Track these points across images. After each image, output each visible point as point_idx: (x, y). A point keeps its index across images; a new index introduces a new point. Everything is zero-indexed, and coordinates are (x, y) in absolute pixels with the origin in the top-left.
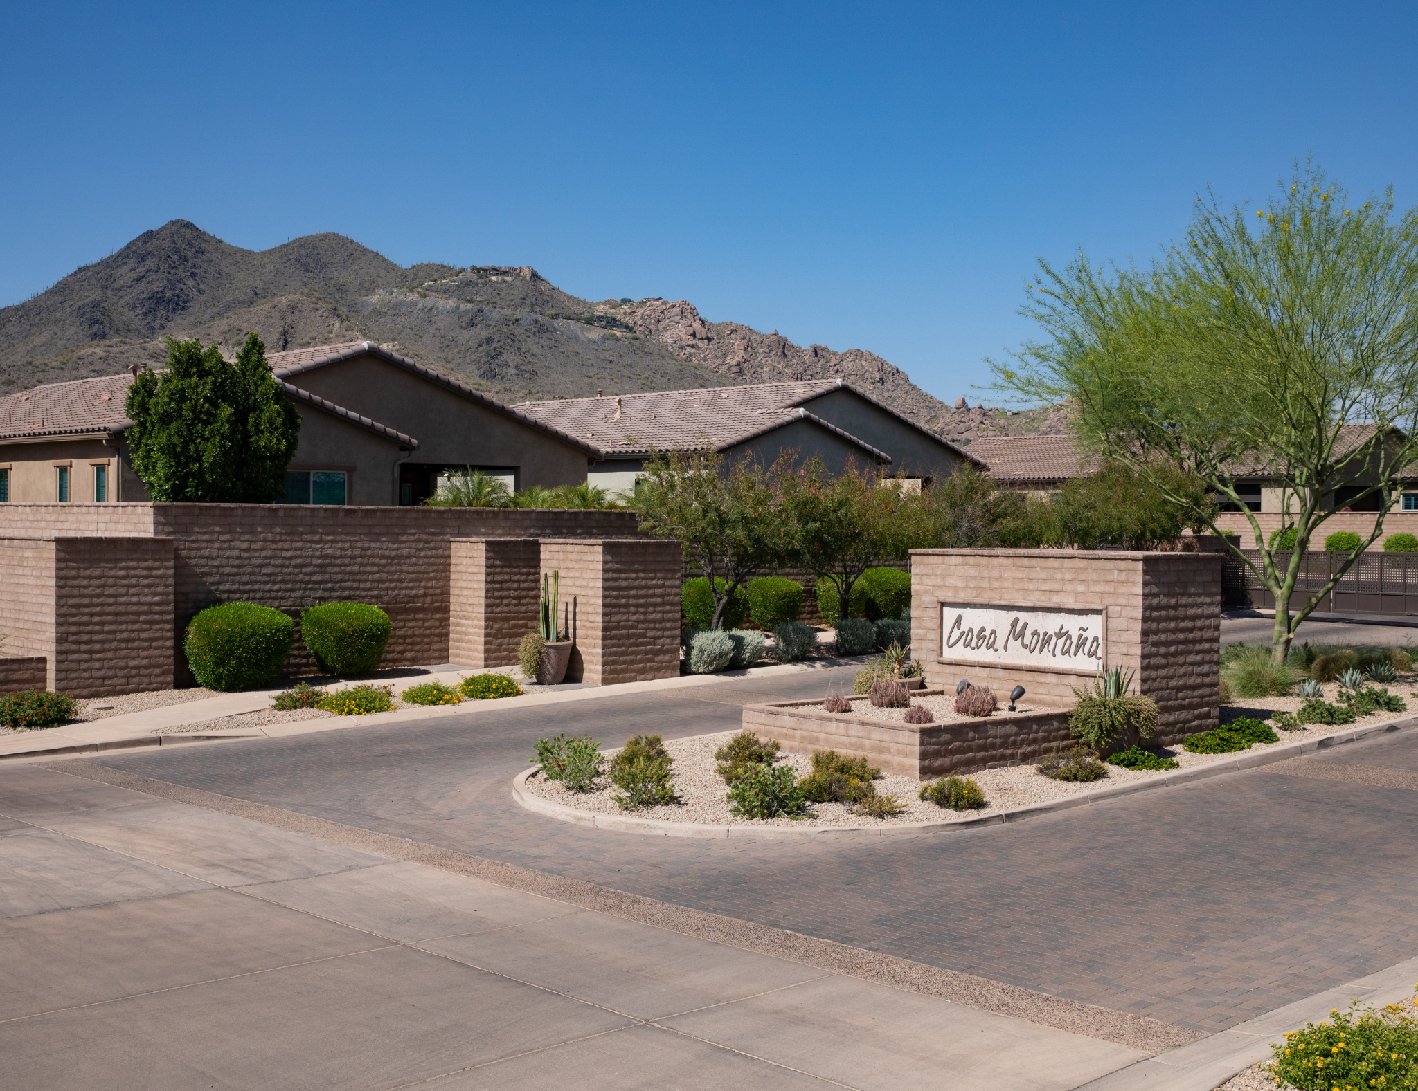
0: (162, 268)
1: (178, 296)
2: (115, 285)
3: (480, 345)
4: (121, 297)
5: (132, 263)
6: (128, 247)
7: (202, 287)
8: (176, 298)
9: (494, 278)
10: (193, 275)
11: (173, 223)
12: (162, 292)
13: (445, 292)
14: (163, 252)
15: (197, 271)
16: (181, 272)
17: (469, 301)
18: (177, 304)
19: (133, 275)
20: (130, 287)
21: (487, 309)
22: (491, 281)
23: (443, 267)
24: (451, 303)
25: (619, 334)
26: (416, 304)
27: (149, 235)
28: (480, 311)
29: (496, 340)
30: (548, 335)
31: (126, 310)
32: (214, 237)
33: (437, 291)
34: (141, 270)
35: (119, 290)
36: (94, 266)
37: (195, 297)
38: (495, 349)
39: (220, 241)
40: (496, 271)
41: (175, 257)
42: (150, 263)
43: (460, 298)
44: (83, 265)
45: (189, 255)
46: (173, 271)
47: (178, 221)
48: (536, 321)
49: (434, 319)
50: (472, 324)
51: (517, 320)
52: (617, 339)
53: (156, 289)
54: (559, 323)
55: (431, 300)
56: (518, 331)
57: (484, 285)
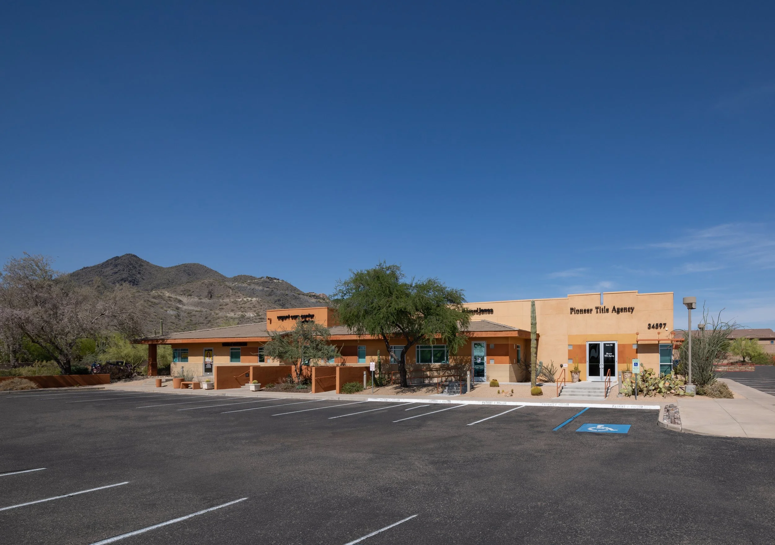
0: (125, 270)
1: (135, 280)
2: (104, 274)
3: (276, 302)
4: (107, 279)
5: (111, 267)
6: (107, 261)
7: (144, 277)
8: (133, 281)
9: (275, 281)
10: (139, 273)
11: (127, 255)
12: (127, 278)
13: (257, 284)
14: (125, 264)
15: (141, 272)
16: (134, 272)
17: (267, 288)
18: (134, 283)
19: (112, 271)
20: (111, 275)
21: (275, 290)
22: (274, 282)
23: (251, 276)
24: (261, 288)
25: (321, 301)
26: (247, 287)
27: (117, 258)
28: (273, 291)
29: (282, 300)
30: (299, 300)
31: (111, 284)
32: (146, 261)
33: (254, 283)
34: (116, 270)
35: (106, 276)
36: (91, 267)
37: (141, 281)
38: (282, 303)
39: (148, 263)
40: (275, 279)
41: (131, 266)
42: (119, 267)
43: (263, 286)
44: (86, 267)
45: (137, 266)
46: (131, 271)
47: (130, 254)
48: (294, 295)
49: (255, 292)
50: (270, 295)
51: (287, 294)
52: (321, 302)
53: (124, 277)
54: (301, 296)
55: (253, 286)
56: (288, 298)
57: (272, 283)
